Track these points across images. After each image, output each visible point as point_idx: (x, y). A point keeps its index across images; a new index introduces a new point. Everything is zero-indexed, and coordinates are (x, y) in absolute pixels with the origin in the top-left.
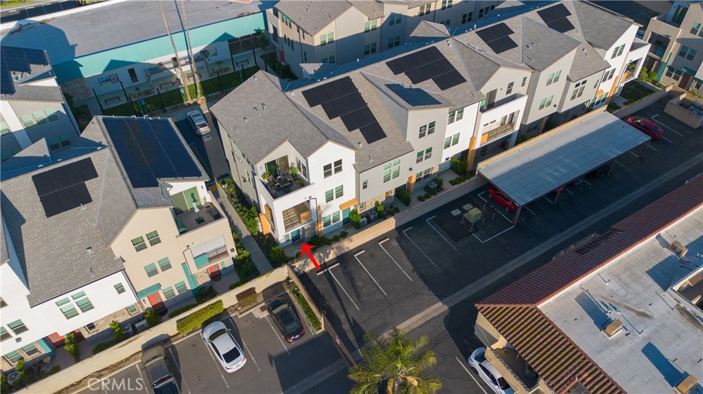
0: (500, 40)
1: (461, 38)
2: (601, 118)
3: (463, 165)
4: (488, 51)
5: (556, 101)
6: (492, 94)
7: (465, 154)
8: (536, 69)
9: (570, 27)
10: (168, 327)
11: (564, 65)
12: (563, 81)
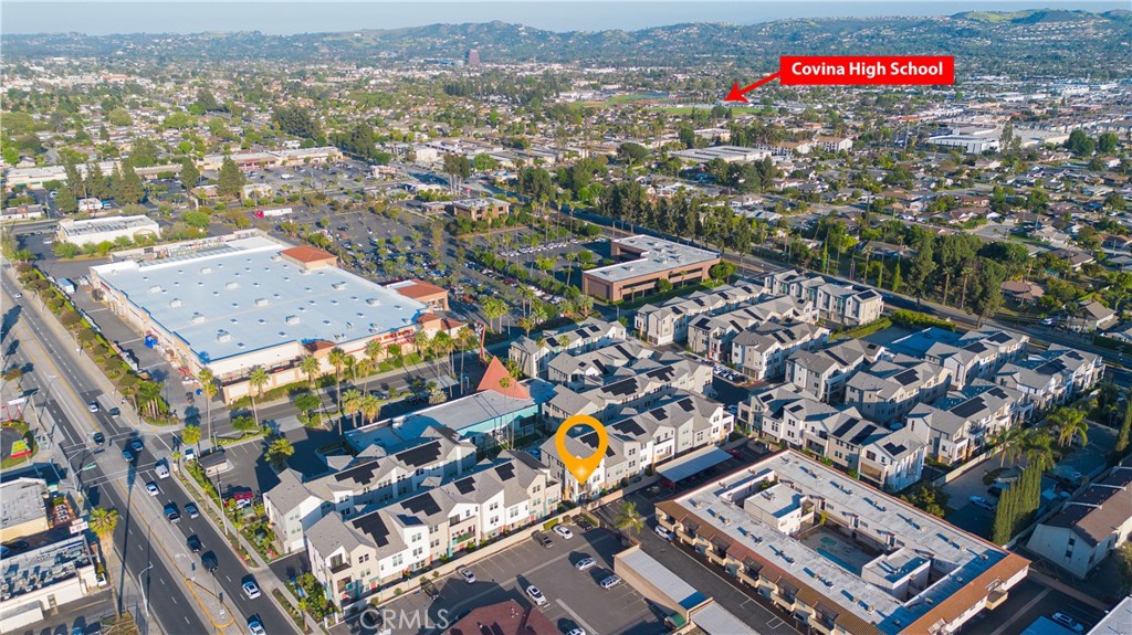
0: (660, 415)
1: (643, 414)
2: (712, 448)
3: (649, 470)
4: (656, 420)
5: (690, 442)
6: (659, 438)
7: (650, 466)
8: (676, 427)
9: (693, 408)
10: (540, 527)
11: (689, 424)
12: (690, 432)
